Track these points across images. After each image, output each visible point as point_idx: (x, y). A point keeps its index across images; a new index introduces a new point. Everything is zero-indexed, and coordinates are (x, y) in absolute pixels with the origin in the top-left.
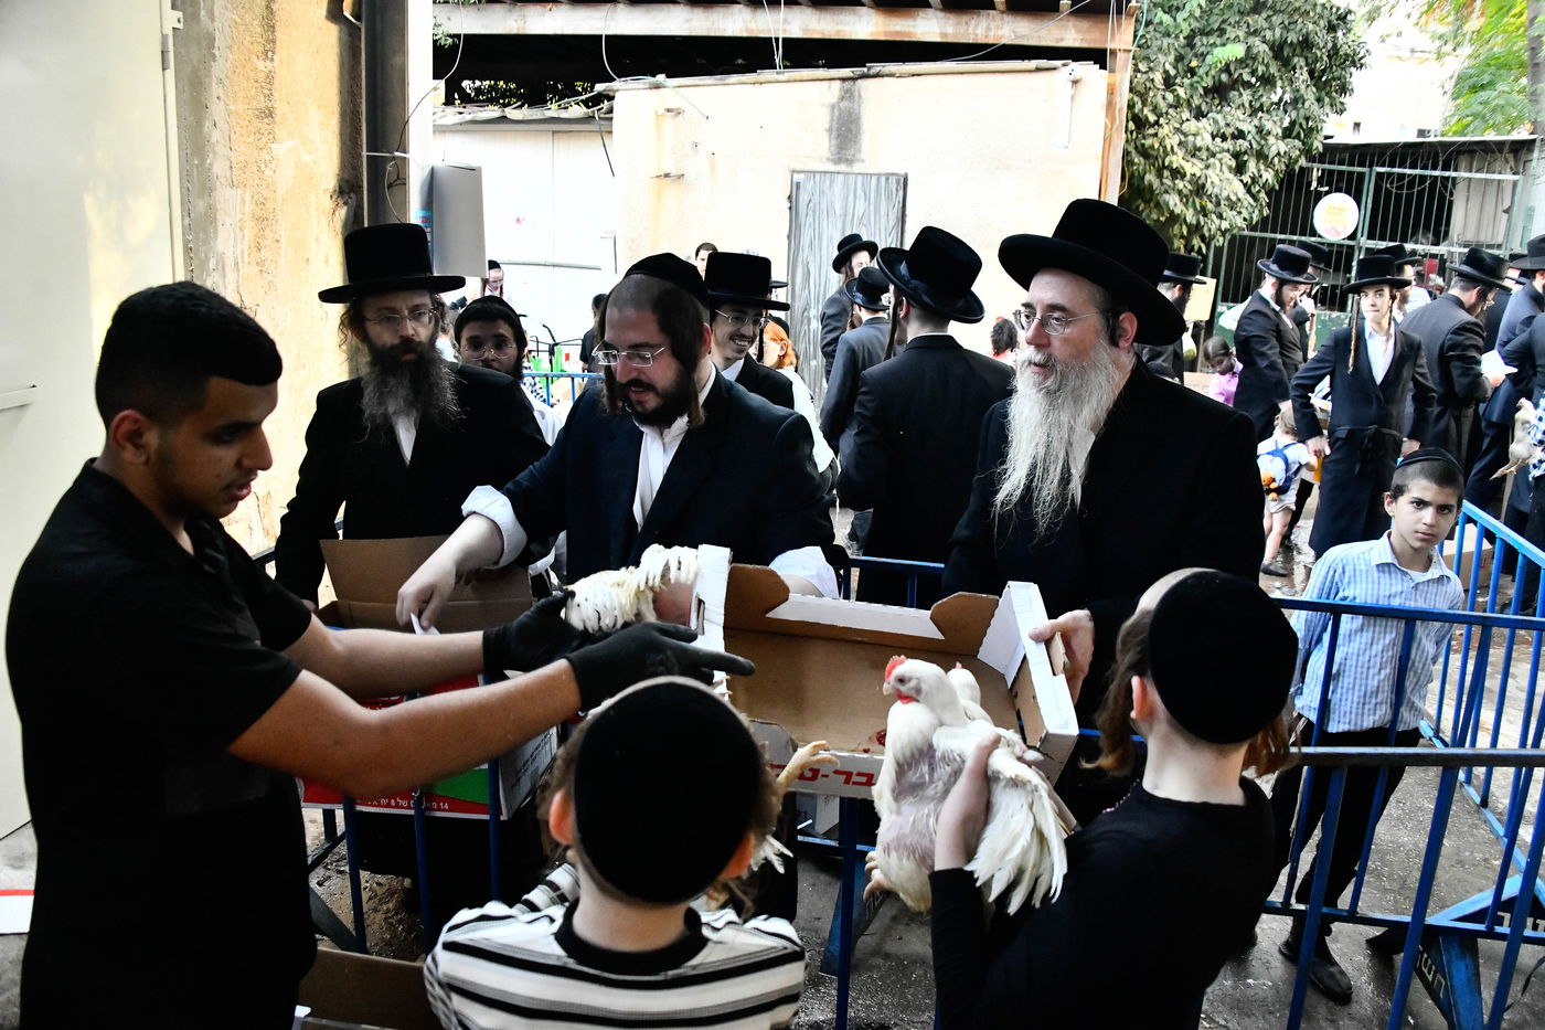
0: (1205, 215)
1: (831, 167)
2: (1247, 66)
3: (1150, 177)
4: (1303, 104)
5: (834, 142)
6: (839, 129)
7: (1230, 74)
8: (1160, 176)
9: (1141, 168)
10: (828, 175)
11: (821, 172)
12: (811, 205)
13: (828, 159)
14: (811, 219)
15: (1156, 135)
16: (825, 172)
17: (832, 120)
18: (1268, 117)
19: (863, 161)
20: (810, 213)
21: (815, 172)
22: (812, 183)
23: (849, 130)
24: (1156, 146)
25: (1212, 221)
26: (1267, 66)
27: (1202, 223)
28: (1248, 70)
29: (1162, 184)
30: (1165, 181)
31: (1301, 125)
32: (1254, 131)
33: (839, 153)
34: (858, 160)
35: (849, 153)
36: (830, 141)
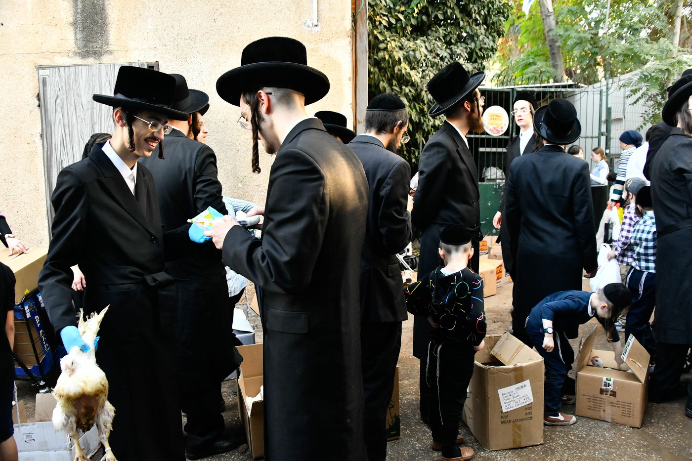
0: (424, 116)
1: (78, 60)
2: (440, 9)
3: (383, 84)
4: (478, 38)
5: (79, 36)
6: (84, 21)
7: (428, 16)
8: (391, 85)
9: (376, 76)
10: (72, 69)
11: (64, 67)
12: (58, 101)
13: (75, 53)
14: (61, 115)
15: (386, 49)
16: (69, 66)
17: (76, 13)
18: (456, 47)
19: (111, 53)
20: (59, 109)
21: (59, 67)
22: (57, 78)
23: (95, 22)
24: (387, 57)
25: (429, 119)
26: (453, 9)
27: (422, 121)
28: (440, 12)
29: (392, 90)
30: (395, 88)
31: (477, 53)
32: (448, 56)
33: (85, 46)
34: (106, 52)
35: (96, 46)
36: (76, 34)
